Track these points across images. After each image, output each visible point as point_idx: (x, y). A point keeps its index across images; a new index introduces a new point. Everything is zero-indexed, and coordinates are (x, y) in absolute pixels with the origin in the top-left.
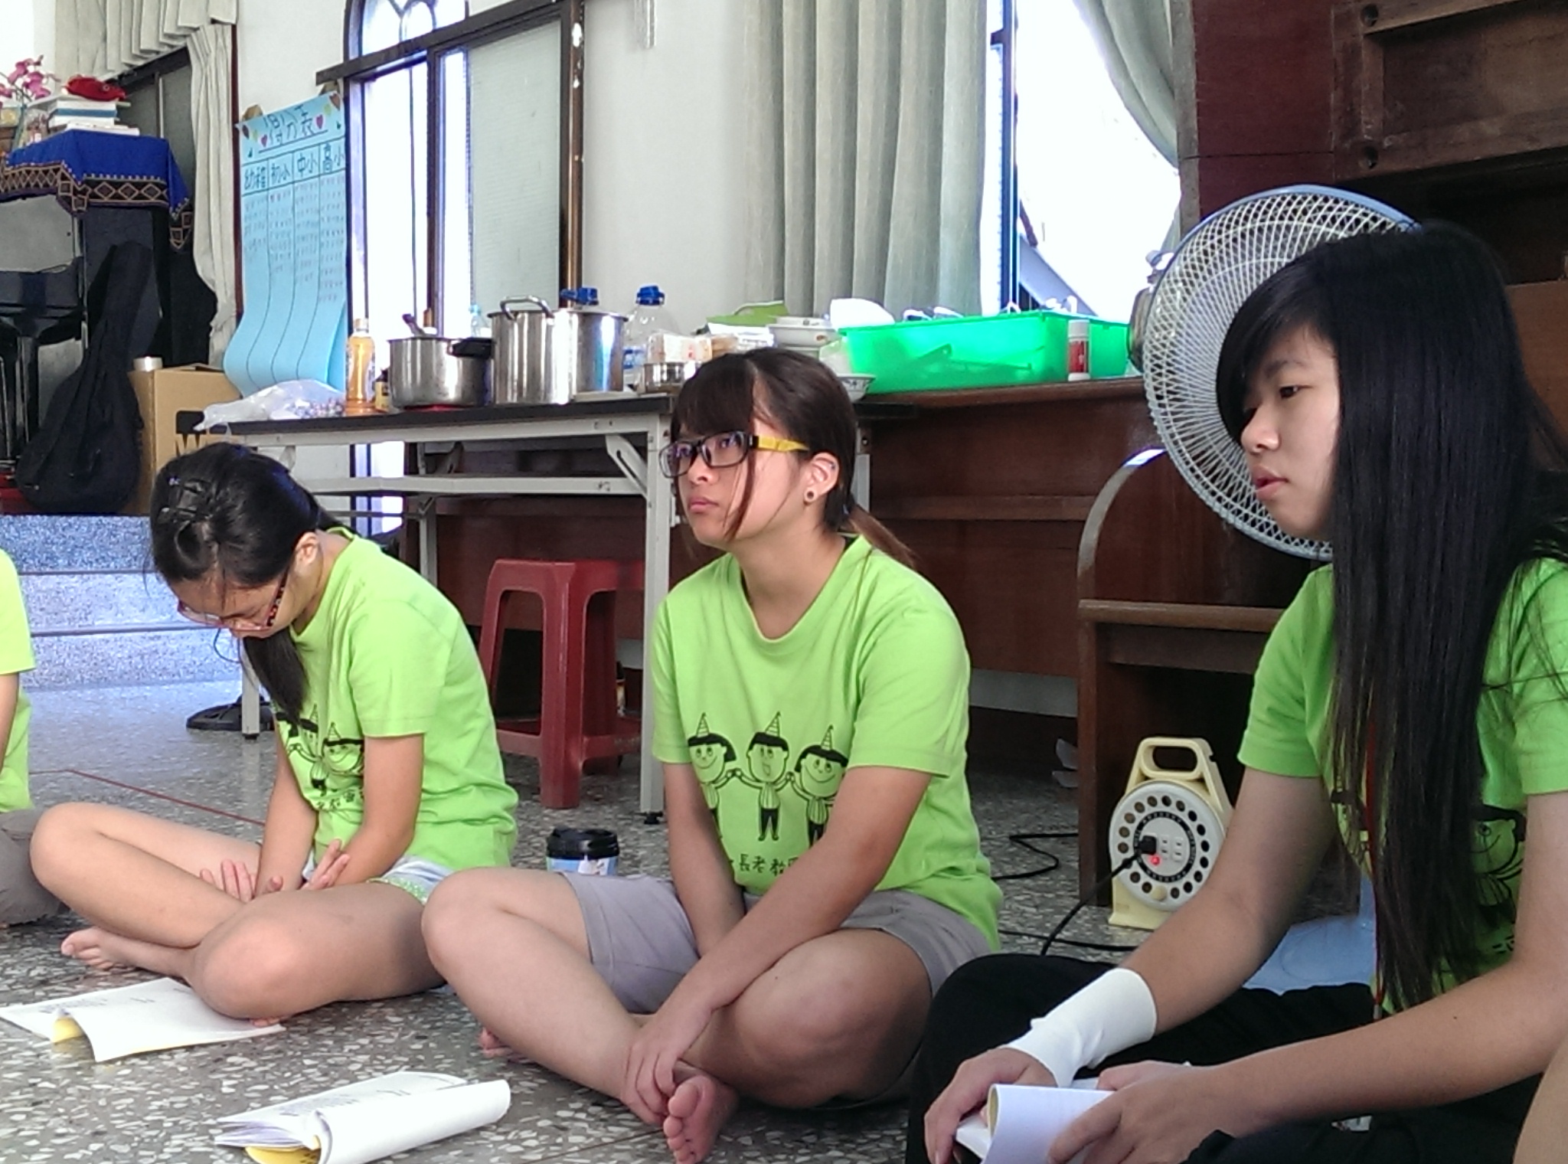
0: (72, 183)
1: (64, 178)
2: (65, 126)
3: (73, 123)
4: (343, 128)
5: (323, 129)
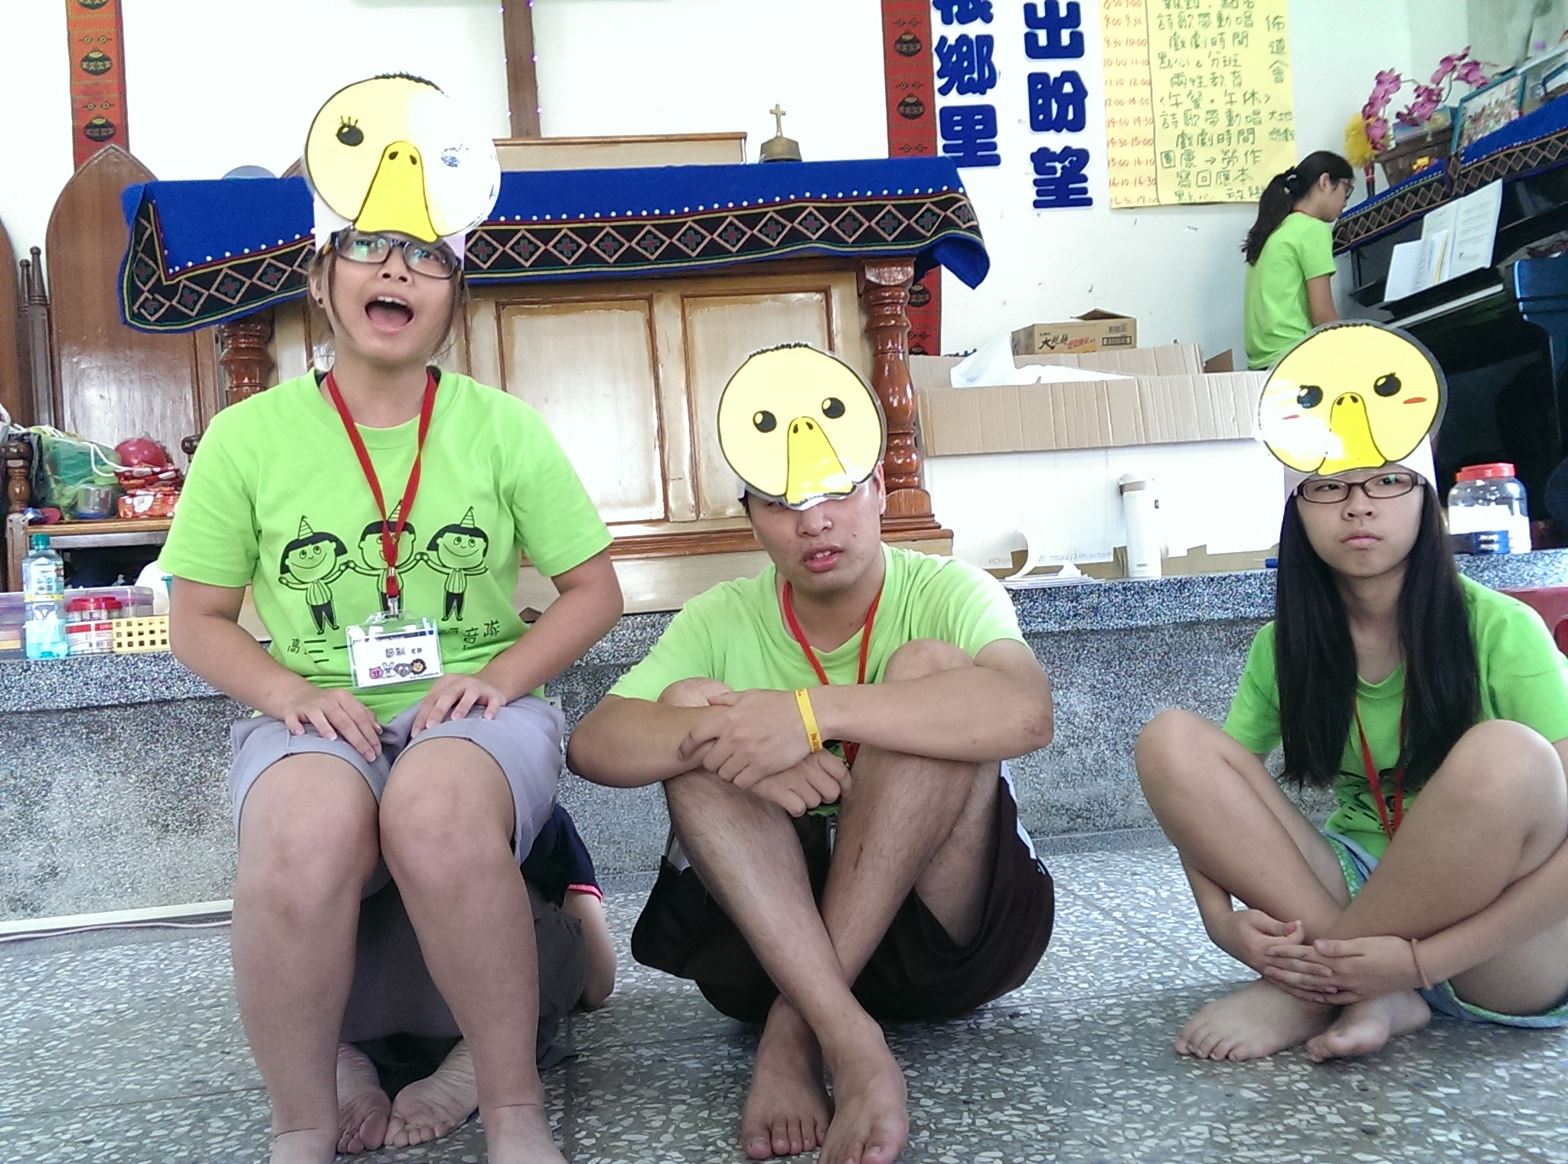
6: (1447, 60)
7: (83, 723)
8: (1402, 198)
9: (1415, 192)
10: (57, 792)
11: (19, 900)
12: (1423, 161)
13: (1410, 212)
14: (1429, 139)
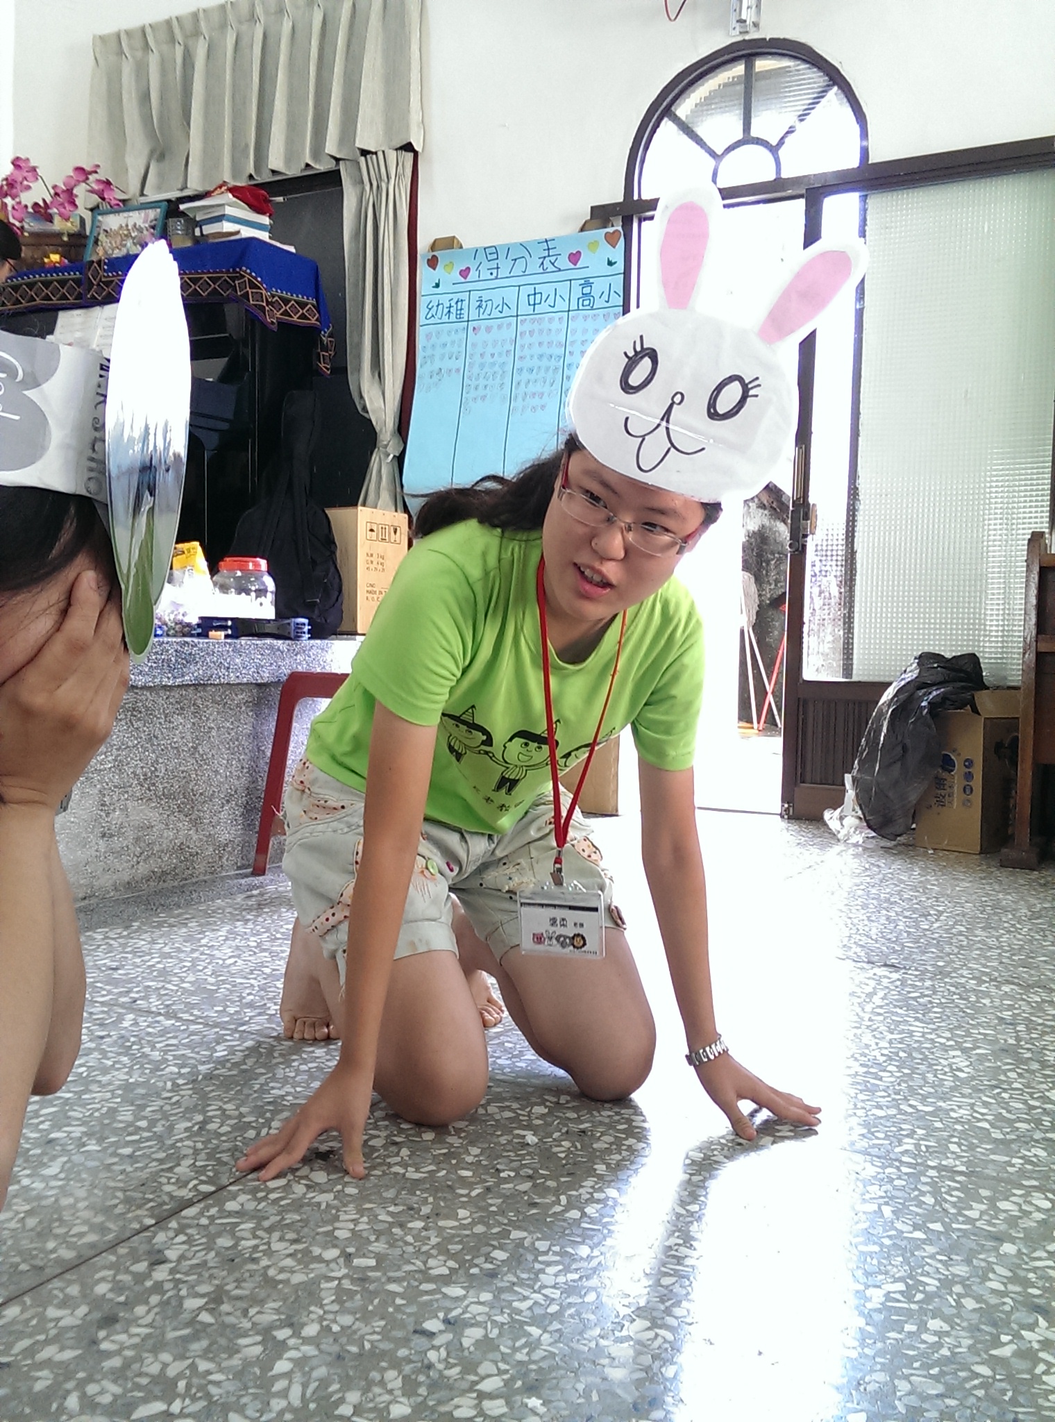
0: (264, 292)
1: (253, 286)
2: (238, 232)
3: (247, 232)
4: (620, 266)
5: (578, 266)
6: (79, 170)
8: (31, 286)
9: (47, 284)
12: (55, 258)
13: (38, 301)
14: (65, 239)
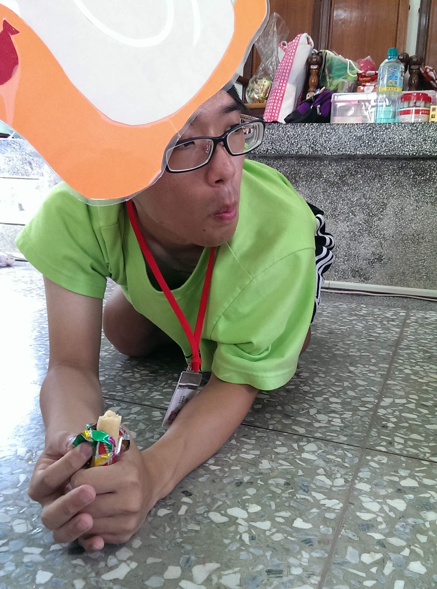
7: (412, 168)
10: (389, 211)
11: (358, 271)
